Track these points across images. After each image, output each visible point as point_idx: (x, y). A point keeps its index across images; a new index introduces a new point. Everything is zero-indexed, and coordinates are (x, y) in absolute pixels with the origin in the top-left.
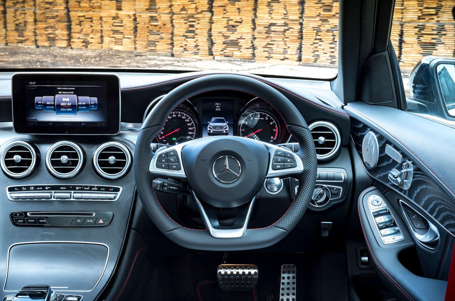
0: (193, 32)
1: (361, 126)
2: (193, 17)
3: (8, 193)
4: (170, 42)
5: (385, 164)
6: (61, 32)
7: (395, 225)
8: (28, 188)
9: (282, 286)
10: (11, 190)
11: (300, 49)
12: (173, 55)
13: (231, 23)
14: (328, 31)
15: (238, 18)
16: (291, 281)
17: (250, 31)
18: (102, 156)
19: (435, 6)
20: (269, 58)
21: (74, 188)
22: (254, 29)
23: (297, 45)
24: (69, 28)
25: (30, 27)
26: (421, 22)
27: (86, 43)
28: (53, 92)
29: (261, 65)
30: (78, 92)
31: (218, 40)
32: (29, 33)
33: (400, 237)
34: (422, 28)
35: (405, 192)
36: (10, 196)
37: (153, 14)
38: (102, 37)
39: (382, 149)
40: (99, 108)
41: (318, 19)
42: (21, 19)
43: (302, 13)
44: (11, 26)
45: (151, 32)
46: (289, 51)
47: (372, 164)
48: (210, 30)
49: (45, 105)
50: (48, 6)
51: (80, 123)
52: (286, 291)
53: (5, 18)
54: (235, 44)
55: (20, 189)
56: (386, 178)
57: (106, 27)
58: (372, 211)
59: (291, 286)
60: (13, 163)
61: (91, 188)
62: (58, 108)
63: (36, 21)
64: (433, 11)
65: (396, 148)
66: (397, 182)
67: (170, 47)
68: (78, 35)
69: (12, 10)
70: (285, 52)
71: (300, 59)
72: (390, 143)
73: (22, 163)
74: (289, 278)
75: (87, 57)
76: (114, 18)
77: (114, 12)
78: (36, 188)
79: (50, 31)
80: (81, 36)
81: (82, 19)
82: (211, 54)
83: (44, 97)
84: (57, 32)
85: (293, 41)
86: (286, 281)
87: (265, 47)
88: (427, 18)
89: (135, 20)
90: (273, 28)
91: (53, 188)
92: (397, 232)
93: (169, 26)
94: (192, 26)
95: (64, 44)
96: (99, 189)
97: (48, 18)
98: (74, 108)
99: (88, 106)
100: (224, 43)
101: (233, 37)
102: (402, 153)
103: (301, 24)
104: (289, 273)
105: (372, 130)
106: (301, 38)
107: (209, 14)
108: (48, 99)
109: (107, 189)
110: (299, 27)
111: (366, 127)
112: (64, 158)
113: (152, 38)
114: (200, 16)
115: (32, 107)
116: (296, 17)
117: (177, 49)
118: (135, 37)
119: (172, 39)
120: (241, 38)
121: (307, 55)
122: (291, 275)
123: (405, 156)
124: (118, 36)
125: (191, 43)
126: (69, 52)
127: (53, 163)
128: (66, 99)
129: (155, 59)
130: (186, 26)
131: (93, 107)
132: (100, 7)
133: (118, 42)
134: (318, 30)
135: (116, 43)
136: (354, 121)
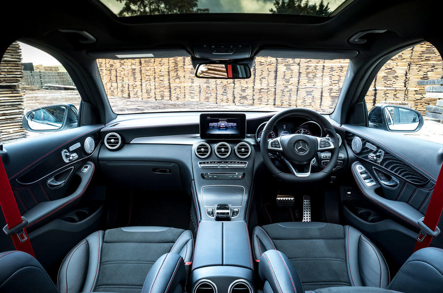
0: (226, 92)
1: (351, 134)
2: (226, 86)
3: (199, 164)
4: (215, 97)
5: (366, 151)
6: (167, 94)
7: (370, 178)
8: (208, 163)
9: (304, 205)
10: (200, 163)
11: (275, 99)
12: (217, 103)
13: (243, 88)
14: (288, 91)
15: (246, 86)
16: (308, 203)
17: (252, 92)
18: (238, 148)
19: (338, 79)
20: (260, 104)
21: (227, 162)
22: (254, 91)
23: (273, 98)
24: (170, 92)
25: (153, 91)
26: (331, 87)
27: (178, 98)
28: (217, 121)
29: (257, 107)
30: (228, 121)
31: (237, 96)
32: (152, 94)
33: (374, 183)
34: (331, 89)
35: (378, 163)
36: (200, 166)
37: (208, 85)
38: (185, 95)
39: (364, 145)
40: (237, 128)
41: (283, 86)
42: (149, 87)
43: (276, 83)
44: (144, 91)
45: (207, 93)
46: (270, 101)
47: (358, 151)
48: (234, 92)
49: (214, 127)
50: (161, 82)
51: (229, 134)
52: (306, 208)
53: (142, 87)
54: (245, 98)
55: (204, 163)
56: (367, 157)
57: (187, 91)
58: (359, 172)
59: (308, 205)
60: (201, 152)
61: (235, 162)
62: (219, 128)
63: (155, 88)
64: (337, 82)
65: (373, 144)
66: (373, 159)
67: (215, 99)
68: (174, 95)
69: (145, 84)
70: (268, 101)
71: (275, 105)
72: (369, 142)
73: (205, 152)
74: (307, 202)
75: (179, 104)
76: (190, 87)
77: (190, 84)
78: (211, 162)
79: (162, 93)
80: (176, 95)
81: (176, 87)
82: (234, 102)
83: (213, 123)
84: (165, 93)
85: (271, 96)
86: (306, 203)
87: (259, 99)
88: (334, 85)
89: (200, 87)
90: (262, 90)
91: (219, 162)
92: (372, 181)
93: (215, 90)
94: (226, 90)
95: (168, 98)
96: (238, 163)
97: (161, 87)
98: (226, 128)
99: (232, 127)
100: (240, 97)
101: (244, 94)
102: (377, 147)
103: (275, 88)
104: (307, 199)
105: (358, 136)
106: (275, 95)
107: (233, 85)
108: (215, 124)
109: (242, 163)
110: (274, 90)
111: (354, 135)
112: (223, 150)
113: (207, 95)
114: (229, 85)
115: (208, 128)
116: (273, 85)
117: (219, 100)
118: (200, 95)
119: (216, 96)
120: (248, 95)
121: (278, 103)
122: (308, 201)
123: (378, 147)
124: (193, 95)
125: (225, 98)
126: (170, 102)
127: (218, 152)
128: (223, 124)
129: (209, 105)
130: (223, 90)
131: (234, 128)
132: (184, 82)
133: (192, 98)
134: (283, 91)
135: (191, 98)
136: (347, 132)
